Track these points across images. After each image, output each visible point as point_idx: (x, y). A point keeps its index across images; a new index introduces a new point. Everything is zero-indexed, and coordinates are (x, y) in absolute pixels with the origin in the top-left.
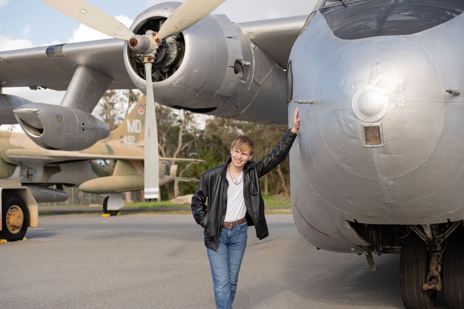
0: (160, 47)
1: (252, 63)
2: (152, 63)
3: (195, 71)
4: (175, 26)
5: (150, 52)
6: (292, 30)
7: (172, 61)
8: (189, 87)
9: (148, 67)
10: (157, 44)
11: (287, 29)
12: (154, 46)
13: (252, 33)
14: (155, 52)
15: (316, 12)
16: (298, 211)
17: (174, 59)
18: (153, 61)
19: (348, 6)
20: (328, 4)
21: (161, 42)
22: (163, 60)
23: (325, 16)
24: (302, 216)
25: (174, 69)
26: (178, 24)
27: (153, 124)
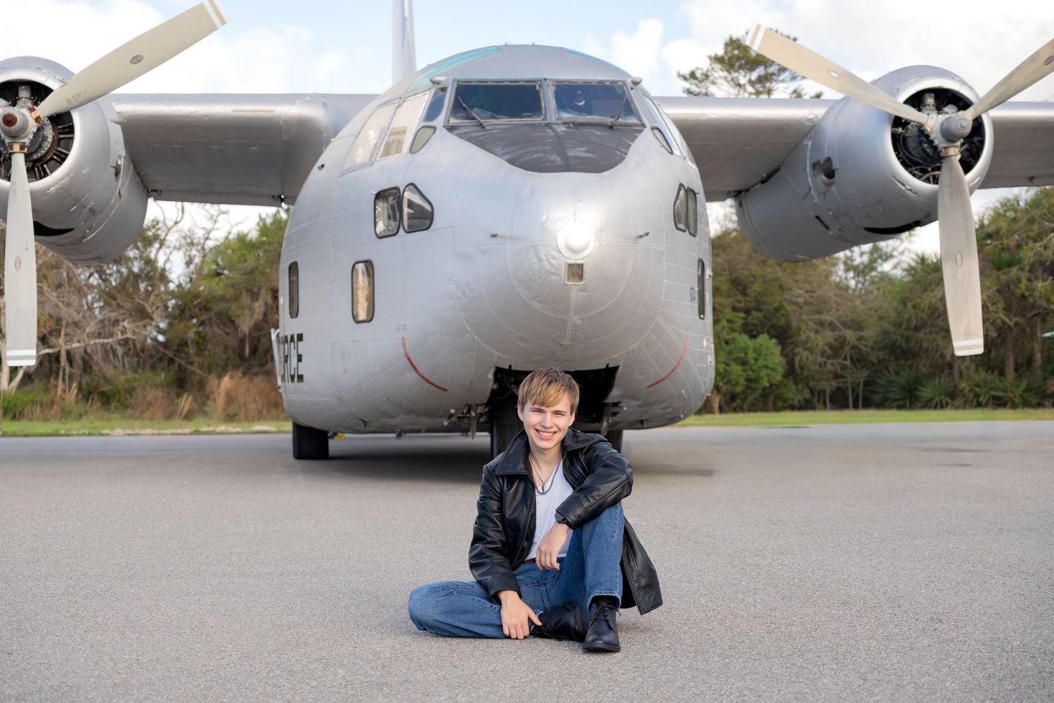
0: (39, 130)
1: (122, 162)
2: (25, 154)
3: (85, 172)
4: (68, 100)
5: (25, 137)
7: (44, 151)
8: (71, 195)
9: (19, 162)
10: (35, 124)
12: (33, 127)
14: (31, 137)
15: (435, 128)
16: (408, 362)
17: (46, 149)
18: (26, 150)
19: (487, 128)
20: (453, 121)
21: (41, 122)
22: (37, 151)
23: (460, 136)
24: (415, 368)
25: (39, 164)
26: (73, 97)
27: (27, 249)
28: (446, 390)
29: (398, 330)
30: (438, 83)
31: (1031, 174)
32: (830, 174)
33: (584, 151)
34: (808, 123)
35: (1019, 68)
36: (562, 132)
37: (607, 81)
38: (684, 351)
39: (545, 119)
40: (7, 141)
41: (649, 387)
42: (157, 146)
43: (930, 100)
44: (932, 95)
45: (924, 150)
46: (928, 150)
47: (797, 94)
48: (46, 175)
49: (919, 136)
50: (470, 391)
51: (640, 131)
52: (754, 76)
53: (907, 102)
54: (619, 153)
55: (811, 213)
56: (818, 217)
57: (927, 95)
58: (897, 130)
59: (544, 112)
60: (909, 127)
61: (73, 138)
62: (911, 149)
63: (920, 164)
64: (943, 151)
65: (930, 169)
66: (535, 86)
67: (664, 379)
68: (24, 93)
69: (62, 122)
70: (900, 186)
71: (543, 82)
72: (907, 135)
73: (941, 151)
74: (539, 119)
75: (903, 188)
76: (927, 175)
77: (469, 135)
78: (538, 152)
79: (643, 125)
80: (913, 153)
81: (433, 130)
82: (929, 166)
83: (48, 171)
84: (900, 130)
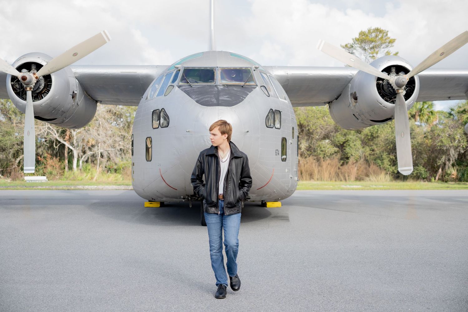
0: (37, 82)
1: (77, 92)
3: (56, 97)
4: (49, 70)
5: (32, 85)
6: (104, 74)
7: (41, 90)
8: (51, 107)
9: (29, 94)
10: (36, 80)
11: (100, 73)
12: (34, 81)
13: (77, 73)
14: (34, 84)
15: (174, 86)
16: (162, 178)
17: (42, 89)
18: (32, 90)
19: (193, 87)
20: (181, 84)
21: (38, 79)
22: (37, 89)
23: (182, 90)
24: (165, 181)
25: (39, 94)
26: (51, 69)
27: (32, 128)
28: (176, 190)
29: (158, 165)
30: (177, 68)
31: (449, 96)
32: (356, 99)
33: (227, 98)
34: (350, 77)
35: (428, 57)
36: (221, 89)
37: (243, 67)
38: (272, 175)
39: (215, 83)
40: (25, 86)
41: (258, 189)
42: (93, 85)
43: (393, 70)
44: (395, 68)
45: (389, 90)
46: (391, 90)
47: (388, 53)
48: (42, 98)
49: (388, 85)
50: (185, 190)
51: (255, 88)
52: (371, 46)
53: (383, 71)
54: (242, 98)
55: (351, 113)
56: (354, 115)
57: (392, 68)
58: (379, 81)
59: (215, 81)
60: (384, 81)
61: (51, 84)
62: (385, 90)
63: (389, 96)
64: (397, 91)
65: (393, 98)
66: (213, 70)
67: (264, 186)
68: (33, 67)
69: (48, 78)
70: (380, 104)
71: (216, 68)
72: (383, 84)
73: (396, 91)
74: (213, 83)
75: (381, 105)
76: (392, 100)
77: (185, 90)
78: (208, 97)
79: (257, 85)
80: (386, 91)
81: (173, 87)
82: (392, 97)
83: (43, 97)
84: (381, 82)
